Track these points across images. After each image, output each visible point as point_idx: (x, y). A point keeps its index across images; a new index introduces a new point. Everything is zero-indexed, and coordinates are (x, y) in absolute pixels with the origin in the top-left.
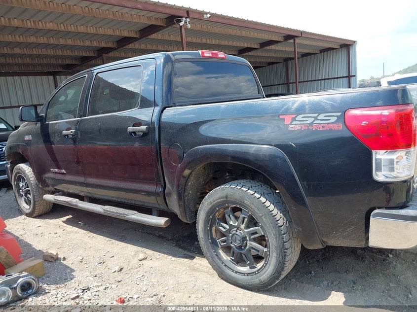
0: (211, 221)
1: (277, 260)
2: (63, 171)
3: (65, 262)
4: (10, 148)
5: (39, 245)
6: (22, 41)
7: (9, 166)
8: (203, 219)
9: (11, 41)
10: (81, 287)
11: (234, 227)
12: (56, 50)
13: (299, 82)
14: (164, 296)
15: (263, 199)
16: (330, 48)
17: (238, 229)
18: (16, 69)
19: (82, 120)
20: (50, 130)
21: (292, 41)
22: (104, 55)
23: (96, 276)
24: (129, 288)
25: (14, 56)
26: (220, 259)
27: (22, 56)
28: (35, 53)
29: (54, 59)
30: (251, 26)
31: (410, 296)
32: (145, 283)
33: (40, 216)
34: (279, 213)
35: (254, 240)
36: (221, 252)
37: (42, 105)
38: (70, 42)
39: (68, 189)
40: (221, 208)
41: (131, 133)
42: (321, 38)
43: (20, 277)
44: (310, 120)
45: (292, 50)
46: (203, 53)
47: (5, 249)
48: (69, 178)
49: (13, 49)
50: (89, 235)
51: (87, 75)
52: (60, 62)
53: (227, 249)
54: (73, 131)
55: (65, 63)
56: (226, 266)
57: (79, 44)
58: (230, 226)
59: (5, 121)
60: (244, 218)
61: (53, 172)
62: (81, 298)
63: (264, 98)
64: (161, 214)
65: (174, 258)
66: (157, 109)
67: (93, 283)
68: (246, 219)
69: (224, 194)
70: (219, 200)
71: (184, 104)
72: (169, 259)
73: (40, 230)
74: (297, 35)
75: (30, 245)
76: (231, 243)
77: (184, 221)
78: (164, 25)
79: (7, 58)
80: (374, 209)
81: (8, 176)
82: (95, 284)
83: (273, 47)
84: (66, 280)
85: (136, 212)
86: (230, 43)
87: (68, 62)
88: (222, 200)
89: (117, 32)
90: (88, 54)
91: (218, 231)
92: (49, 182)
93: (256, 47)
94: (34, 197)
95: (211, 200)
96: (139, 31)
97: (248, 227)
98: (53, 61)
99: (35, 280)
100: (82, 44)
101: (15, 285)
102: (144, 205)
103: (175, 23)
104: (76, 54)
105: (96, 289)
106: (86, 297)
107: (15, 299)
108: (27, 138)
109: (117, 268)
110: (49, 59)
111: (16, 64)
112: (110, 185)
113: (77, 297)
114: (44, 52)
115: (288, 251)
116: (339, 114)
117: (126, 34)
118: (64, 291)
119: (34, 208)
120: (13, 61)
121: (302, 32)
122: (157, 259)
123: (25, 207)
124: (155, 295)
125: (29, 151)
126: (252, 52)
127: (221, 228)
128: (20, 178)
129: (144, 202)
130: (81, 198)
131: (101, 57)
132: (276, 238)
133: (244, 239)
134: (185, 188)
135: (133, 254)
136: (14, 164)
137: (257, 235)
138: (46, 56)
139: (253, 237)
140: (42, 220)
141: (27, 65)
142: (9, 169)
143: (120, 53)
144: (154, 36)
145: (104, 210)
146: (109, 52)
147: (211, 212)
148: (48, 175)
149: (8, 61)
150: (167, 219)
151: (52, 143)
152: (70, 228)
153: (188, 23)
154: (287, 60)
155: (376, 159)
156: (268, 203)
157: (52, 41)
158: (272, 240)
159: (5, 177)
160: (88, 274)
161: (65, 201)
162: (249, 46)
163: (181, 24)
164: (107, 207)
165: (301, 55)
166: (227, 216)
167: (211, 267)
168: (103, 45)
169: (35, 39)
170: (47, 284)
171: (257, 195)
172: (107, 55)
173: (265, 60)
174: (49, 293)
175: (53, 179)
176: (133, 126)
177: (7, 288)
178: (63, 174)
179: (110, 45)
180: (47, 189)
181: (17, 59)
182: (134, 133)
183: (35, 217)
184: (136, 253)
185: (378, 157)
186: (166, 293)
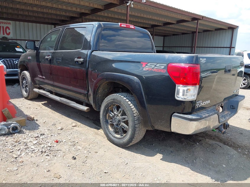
0: (107, 111)
1: (131, 133)
2: (44, 77)
3: (37, 122)
4: (21, 62)
5: (27, 112)
6: (38, 4)
7: (19, 71)
8: (103, 109)
9: (32, 3)
10: (41, 133)
11: (116, 115)
12: (56, 11)
13: (196, 47)
14: (77, 143)
15: (130, 103)
16: (221, 28)
17: (118, 116)
18: (34, 19)
19: (55, 52)
20: (40, 55)
21: (196, 21)
22: (83, 17)
23: (49, 130)
24: (63, 137)
25: (33, 11)
26: (108, 130)
27: (37, 12)
28: (45, 11)
29: (55, 16)
30: (171, 10)
31: (195, 161)
32: (71, 136)
33: (31, 99)
34: (136, 110)
35: (124, 122)
36: (109, 126)
37: (39, 41)
38: (64, 7)
39: (46, 87)
40: (112, 105)
41: (76, 62)
42: (215, 22)
43: (12, 123)
44: (153, 66)
45: (196, 26)
46: (121, 25)
47: (8, 110)
48: (46, 81)
49: (33, 7)
50: (52, 112)
51: (61, 29)
52: (58, 18)
53: (112, 125)
54: (50, 57)
55: (61, 19)
56: (110, 133)
57: (69, 9)
58: (114, 114)
59: (23, 48)
60: (121, 111)
61: (39, 78)
62: (39, 138)
63: (155, 53)
64: (87, 105)
65: (89, 128)
66: (90, 51)
67: (46, 132)
68: (122, 112)
69: (113, 98)
70: (110, 101)
71: (103, 50)
72: (87, 128)
73: (29, 106)
74: (200, 18)
75: (23, 112)
76: (114, 123)
77: (96, 110)
78: (118, 4)
79: (30, 13)
80: (174, 113)
81: (19, 77)
82: (47, 133)
83: (185, 24)
84: (35, 129)
85: (75, 103)
86: (158, 19)
87: (63, 18)
88: (112, 101)
89: (91, 5)
90: (74, 16)
91: (109, 116)
92: (37, 82)
93: (174, 23)
94: (29, 89)
95: (107, 100)
96: (104, 5)
97: (122, 115)
98: (55, 17)
99: (19, 126)
100: (71, 10)
101: (10, 127)
102: (80, 100)
103: (124, 4)
104: (68, 14)
105: (47, 135)
106: (41, 137)
107: (9, 133)
108: (29, 58)
109: (60, 128)
110: (52, 16)
111: (34, 16)
112: (64, 87)
113: (38, 137)
114: (50, 11)
115: (137, 129)
116: (165, 65)
117: (96, 6)
118: (32, 133)
119: (29, 95)
120: (32, 14)
121: (203, 17)
122: (81, 127)
123: (25, 94)
124: (73, 142)
125: (29, 65)
126: (172, 25)
127: (111, 115)
128: (24, 78)
129: (80, 98)
130: (51, 92)
131: (81, 18)
132: (132, 122)
133: (119, 121)
134: (96, 93)
135: (70, 123)
136: (22, 70)
137: (125, 120)
138: (51, 14)
139: (123, 120)
140: (32, 102)
141: (40, 18)
142: (19, 73)
143: (93, 17)
144: (112, 9)
145: (60, 99)
146: (87, 16)
147: (107, 106)
148: (36, 79)
149: (30, 14)
150: (88, 108)
151: (40, 62)
152: (44, 107)
153: (132, 4)
154: (194, 33)
155: (177, 89)
156: (131, 105)
157: (54, 6)
158: (130, 123)
159: (17, 77)
160: (46, 128)
161: (43, 93)
162: (170, 21)
163: (128, 4)
164: (62, 99)
165: (203, 31)
166: (113, 109)
167: (104, 133)
168: (83, 11)
169: (45, 3)
170: (26, 130)
171: (127, 100)
172: (85, 17)
173: (180, 31)
174: (25, 133)
175: (39, 81)
176: (77, 58)
177: (6, 128)
178: (44, 79)
179: (87, 12)
180: (36, 86)
181: (34, 14)
182: (78, 62)
183: (29, 100)
184: (72, 123)
185: (179, 88)
186: (79, 142)
